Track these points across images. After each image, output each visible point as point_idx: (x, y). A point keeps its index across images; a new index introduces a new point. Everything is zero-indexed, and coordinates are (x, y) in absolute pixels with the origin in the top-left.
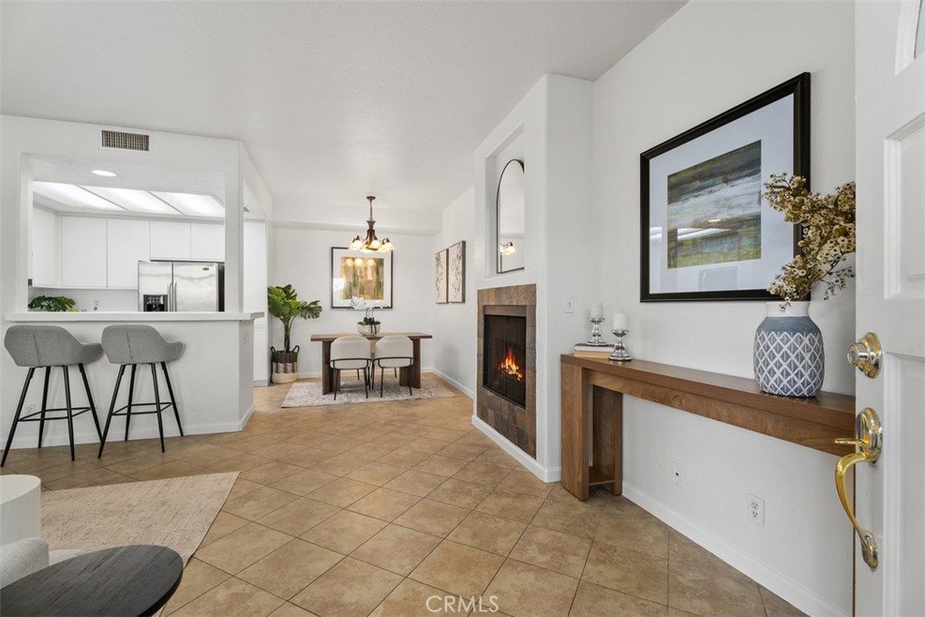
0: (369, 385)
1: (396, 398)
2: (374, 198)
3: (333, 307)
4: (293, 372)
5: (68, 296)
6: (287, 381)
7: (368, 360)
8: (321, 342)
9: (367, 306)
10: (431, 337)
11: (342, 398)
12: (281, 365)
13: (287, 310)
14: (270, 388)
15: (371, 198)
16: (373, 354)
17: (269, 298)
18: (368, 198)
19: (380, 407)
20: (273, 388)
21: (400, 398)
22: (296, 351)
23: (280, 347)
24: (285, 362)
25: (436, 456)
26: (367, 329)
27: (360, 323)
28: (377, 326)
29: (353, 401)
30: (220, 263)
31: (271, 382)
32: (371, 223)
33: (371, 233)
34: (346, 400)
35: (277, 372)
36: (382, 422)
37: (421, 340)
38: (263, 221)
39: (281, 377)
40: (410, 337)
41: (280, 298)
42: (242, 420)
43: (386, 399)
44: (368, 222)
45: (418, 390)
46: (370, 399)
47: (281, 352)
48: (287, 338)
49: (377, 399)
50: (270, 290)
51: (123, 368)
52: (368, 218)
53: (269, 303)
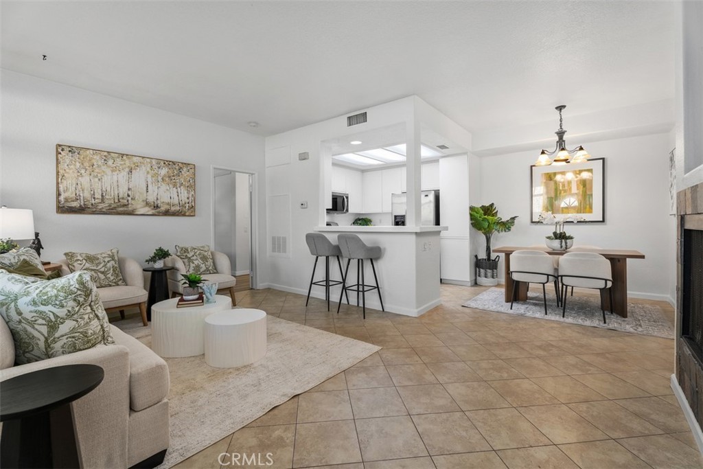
0: (562, 303)
1: (580, 322)
2: (564, 107)
3: (532, 222)
4: (493, 277)
5: (369, 217)
6: (486, 285)
7: (548, 275)
8: (504, 254)
9: (556, 220)
10: (643, 257)
11: (519, 308)
12: (482, 271)
13: (486, 224)
14: (473, 288)
15: (560, 108)
16: (556, 270)
17: (471, 215)
18: (557, 108)
19: (552, 328)
20: (476, 288)
21: (588, 323)
22: (497, 260)
23: (482, 255)
24: (485, 268)
25: (564, 408)
26: (556, 244)
27: (549, 238)
28: (568, 241)
29: (529, 314)
30: (435, 191)
31: (476, 284)
32: (561, 134)
33: (561, 145)
34: (522, 311)
35: (479, 276)
36: (538, 344)
37: (627, 259)
38: (465, 153)
39: (482, 280)
40: (607, 256)
41: (479, 215)
42: (419, 309)
43: (569, 320)
44: (557, 133)
45: (620, 319)
46: (549, 317)
47: (483, 259)
48: (488, 249)
49: (558, 318)
50: (472, 209)
51: (359, 260)
52: (557, 129)
53: (471, 219)
